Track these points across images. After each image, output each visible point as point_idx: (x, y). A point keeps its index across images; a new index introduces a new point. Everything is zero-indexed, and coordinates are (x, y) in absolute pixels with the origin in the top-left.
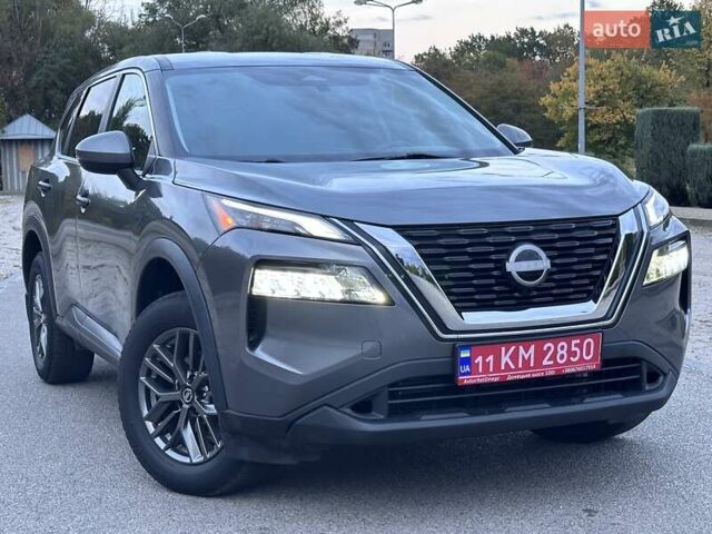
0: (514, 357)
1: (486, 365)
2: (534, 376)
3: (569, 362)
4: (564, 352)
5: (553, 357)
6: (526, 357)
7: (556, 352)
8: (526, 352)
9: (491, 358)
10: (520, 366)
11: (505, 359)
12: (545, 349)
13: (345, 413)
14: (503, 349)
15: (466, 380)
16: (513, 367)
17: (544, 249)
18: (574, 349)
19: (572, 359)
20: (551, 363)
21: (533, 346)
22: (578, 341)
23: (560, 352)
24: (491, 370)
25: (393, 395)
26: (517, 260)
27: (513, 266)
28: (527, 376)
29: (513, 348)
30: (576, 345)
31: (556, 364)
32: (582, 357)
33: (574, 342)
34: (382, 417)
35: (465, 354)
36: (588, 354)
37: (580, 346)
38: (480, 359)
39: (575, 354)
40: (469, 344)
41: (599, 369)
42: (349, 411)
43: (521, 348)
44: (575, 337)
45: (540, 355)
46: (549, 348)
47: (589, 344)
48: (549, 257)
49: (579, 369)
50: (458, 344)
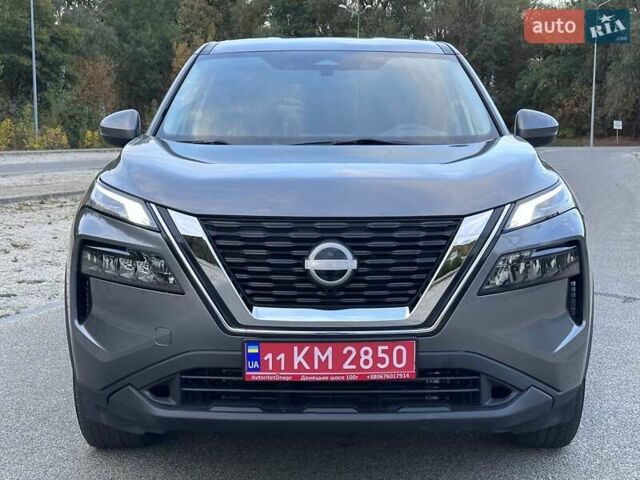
0: (309, 357)
1: (277, 364)
2: (332, 379)
3: (375, 368)
4: (369, 357)
5: (356, 362)
6: (323, 358)
7: (358, 357)
8: (323, 355)
9: (282, 357)
10: (316, 367)
11: (298, 359)
12: (345, 352)
13: (144, 395)
14: (296, 349)
15: (256, 376)
16: (307, 367)
17: (352, 249)
18: (380, 355)
19: (379, 365)
20: (354, 367)
21: (330, 349)
22: (386, 348)
23: (364, 357)
24: (283, 368)
25: (185, 383)
26: (318, 257)
27: (312, 264)
28: (323, 378)
29: (307, 348)
30: (383, 351)
31: (359, 368)
32: (396, 363)
33: (380, 348)
34: (174, 403)
35: (253, 350)
36: (399, 361)
37: (389, 352)
38: (269, 356)
39: (383, 361)
40: (257, 340)
41: (414, 377)
42: (147, 393)
43: (316, 349)
44: (383, 342)
45: (339, 359)
46: (350, 352)
47: (400, 351)
48: (355, 257)
49: (388, 377)
50: (246, 339)
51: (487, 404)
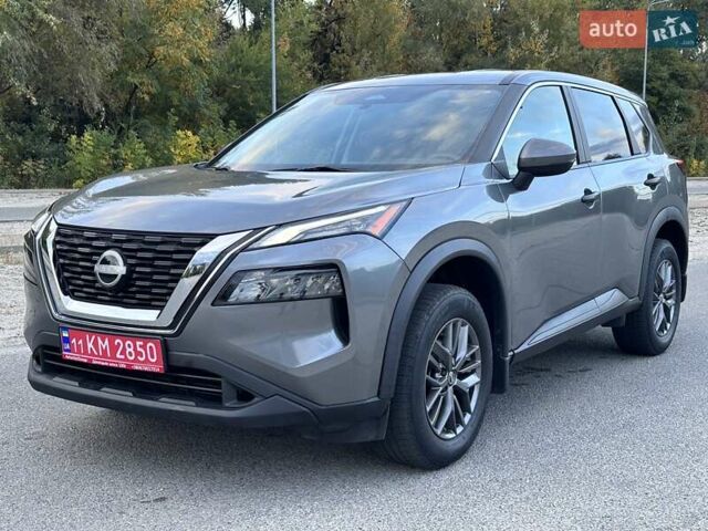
1: (79, 347)
2: (111, 365)
3: (136, 360)
4: (131, 350)
5: (123, 352)
6: (104, 347)
7: (124, 349)
8: (104, 344)
9: (80, 342)
10: (101, 354)
11: (90, 345)
12: (116, 343)
14: (88, 337)
15: (68, 356)
16: (96, 353)
17: (124, 257)
18: (139, 349)
19: (139, 358)
20: (123, 357)
21: (107, 340)
22: (142, 343)
23: (128, 350)
24: (82, 352)
25: (46, 356)
26: (102, 262)
27: (98, 268)
28: (106, 363)
29: (94, 337)
30: (140, 346)
31: (126, 358)
32: (147, 358)
33: (138, 343)
35: (65, 334)
36: (152, 357)
37: (144, 347)
38: (74, 341)
39: (140, 354)
40: (67, 326)
43: (99, 338)
44: (139, 338)
45: (114, 348)
46: (119, 344)
47: (151, 347)
49: (146, 369)
50: (61, 324)
51: (227, 405)
